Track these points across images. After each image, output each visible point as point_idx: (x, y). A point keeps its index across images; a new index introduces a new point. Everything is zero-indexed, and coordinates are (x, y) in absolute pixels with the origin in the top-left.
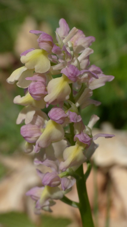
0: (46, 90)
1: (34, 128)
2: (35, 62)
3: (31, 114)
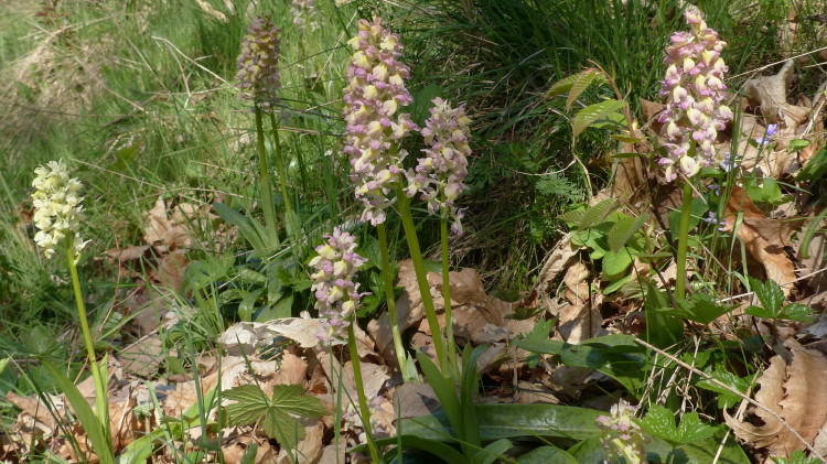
0: (333, 269)
2: (327, 253)
3: (322, 284)
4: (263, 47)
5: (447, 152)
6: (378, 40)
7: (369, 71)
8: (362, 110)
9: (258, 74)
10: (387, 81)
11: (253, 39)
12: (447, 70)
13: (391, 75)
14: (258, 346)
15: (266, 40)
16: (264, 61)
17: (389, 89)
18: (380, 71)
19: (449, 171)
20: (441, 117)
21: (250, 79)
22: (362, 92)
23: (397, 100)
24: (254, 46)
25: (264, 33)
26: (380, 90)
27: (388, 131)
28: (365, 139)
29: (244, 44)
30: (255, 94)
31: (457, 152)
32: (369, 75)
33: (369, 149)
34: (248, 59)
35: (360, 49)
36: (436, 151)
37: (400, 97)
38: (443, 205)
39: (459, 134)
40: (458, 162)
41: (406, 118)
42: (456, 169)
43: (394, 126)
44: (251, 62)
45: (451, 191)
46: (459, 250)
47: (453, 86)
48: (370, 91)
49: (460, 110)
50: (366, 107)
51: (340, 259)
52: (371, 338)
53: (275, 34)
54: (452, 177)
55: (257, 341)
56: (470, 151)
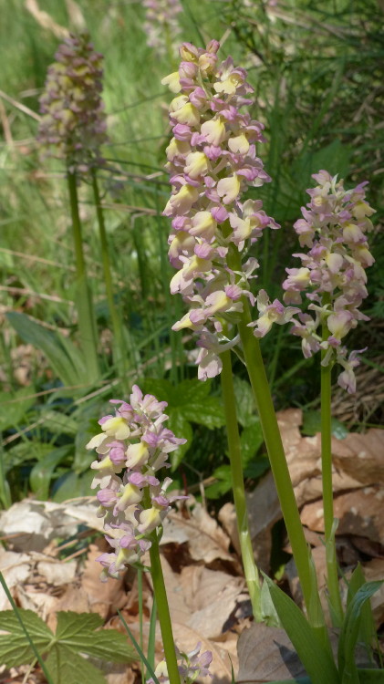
0: (125, 456)
1: (109, 493)
2: (116, 429)
3: (107, 479)
4: (77, 82)
5: (333, 260)
6: (211, 78)
7: (195, 129)
8: (184, 192)
9: (70, 122)
10: (224, 145)
11: (62, 69)
12: (361, 122)
13: (233, 135)
14: (53, 536)
15: (81, 72)
16: (79, 103)
17: (228, 158)
18: (213, 129)
19: (338, 290)
20: (325, 203)
21: (58, 130)
22: (183, 162)
23: (240, 177)
24: (64, 80)
25: (78, 61)
26: (214, 161)
27: (224, 228)
28: (189, 240)
29: (51, 78)
30: (67, 152)
31: (351, 260)
32: (195, 135)
33: (194, 257)
34: (56, 100)
35: (182, 92)
36: (317, 258)
37: (245, 172)
38: (325, 345)
39: (353, 232)
40: (352, 277)
41: (255, 208)
42: (348, 287)
43: (234, 219)
44: (59, 105)
45: (339, 323)
46: (369, 398)
47: (369, 146)
48: (196, 161)
49: (360, 191)
50: (190, 188)
51: (137, 440)
52: (225, 531)
53: (95, 63)
54: (341, 301)
55: (50, 530)
56: (370, 260)
